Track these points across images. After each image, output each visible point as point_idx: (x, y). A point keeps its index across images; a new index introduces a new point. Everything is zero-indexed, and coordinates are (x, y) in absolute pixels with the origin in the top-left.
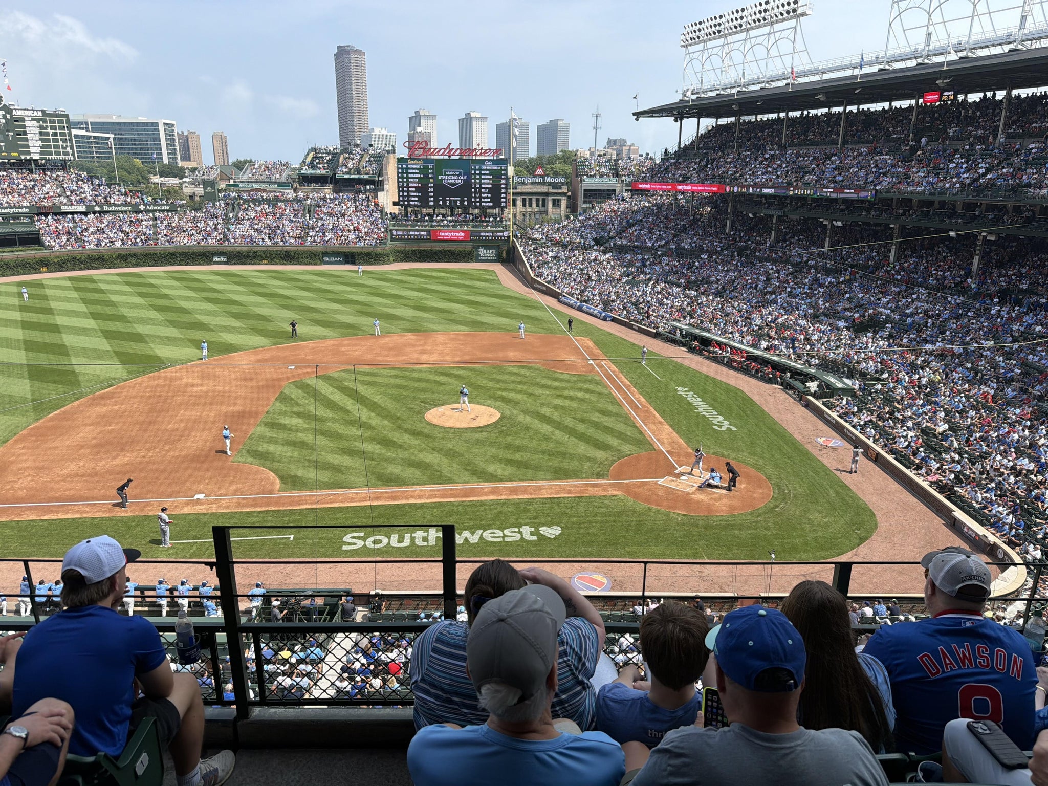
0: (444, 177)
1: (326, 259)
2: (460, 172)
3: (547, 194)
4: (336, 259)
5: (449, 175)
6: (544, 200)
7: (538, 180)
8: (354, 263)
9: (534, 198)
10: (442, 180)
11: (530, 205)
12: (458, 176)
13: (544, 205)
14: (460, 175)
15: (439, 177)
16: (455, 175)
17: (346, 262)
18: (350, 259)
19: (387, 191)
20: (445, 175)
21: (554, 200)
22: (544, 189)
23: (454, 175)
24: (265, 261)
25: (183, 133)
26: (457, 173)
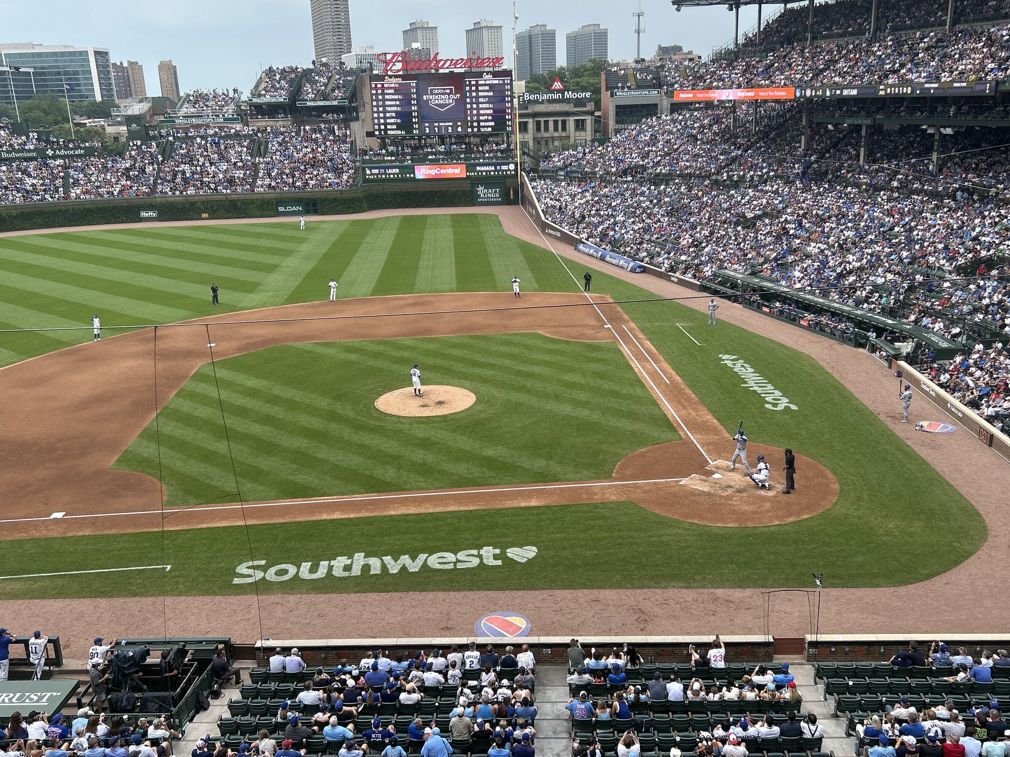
0: (431, 97)
1: (281, 209)
2: (451, 89)
3: (568, 114)
4: (294, 209)
5: (436, 94)
6: (564, 122)
7: (556, 96)
8: (316, 212)
9: (551, 120)
10: (427, 101)
11: (547, 129)
12: (449, 94)
13: (564, 129)
14: (451, 93)
15: (425, 97)
16: (446, 94)
17: (307, 212)
18: (311, 208)
19: (363, 120)
20: (432, 94)
21: (577, 121)
22: (565, 107)
23: (443, 94)
24: (204, 215)
25: (121, 63)
26: (448, 91)
